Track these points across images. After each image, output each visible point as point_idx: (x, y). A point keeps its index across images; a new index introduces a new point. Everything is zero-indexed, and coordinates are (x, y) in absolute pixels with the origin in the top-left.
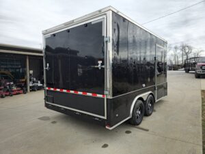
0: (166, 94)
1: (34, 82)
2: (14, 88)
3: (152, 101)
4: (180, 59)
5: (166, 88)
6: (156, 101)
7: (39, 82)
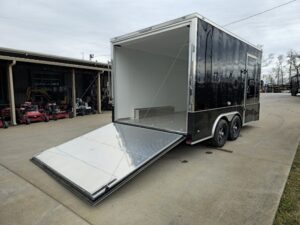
0: (257, 119)
1: (80, 104)
2: (58, 111)
3: (239, 124)
4: (286, 76)
5: (257, 113)
6: (244, 124)
7: (86, 104)
